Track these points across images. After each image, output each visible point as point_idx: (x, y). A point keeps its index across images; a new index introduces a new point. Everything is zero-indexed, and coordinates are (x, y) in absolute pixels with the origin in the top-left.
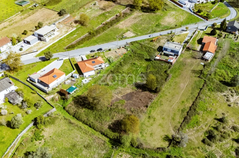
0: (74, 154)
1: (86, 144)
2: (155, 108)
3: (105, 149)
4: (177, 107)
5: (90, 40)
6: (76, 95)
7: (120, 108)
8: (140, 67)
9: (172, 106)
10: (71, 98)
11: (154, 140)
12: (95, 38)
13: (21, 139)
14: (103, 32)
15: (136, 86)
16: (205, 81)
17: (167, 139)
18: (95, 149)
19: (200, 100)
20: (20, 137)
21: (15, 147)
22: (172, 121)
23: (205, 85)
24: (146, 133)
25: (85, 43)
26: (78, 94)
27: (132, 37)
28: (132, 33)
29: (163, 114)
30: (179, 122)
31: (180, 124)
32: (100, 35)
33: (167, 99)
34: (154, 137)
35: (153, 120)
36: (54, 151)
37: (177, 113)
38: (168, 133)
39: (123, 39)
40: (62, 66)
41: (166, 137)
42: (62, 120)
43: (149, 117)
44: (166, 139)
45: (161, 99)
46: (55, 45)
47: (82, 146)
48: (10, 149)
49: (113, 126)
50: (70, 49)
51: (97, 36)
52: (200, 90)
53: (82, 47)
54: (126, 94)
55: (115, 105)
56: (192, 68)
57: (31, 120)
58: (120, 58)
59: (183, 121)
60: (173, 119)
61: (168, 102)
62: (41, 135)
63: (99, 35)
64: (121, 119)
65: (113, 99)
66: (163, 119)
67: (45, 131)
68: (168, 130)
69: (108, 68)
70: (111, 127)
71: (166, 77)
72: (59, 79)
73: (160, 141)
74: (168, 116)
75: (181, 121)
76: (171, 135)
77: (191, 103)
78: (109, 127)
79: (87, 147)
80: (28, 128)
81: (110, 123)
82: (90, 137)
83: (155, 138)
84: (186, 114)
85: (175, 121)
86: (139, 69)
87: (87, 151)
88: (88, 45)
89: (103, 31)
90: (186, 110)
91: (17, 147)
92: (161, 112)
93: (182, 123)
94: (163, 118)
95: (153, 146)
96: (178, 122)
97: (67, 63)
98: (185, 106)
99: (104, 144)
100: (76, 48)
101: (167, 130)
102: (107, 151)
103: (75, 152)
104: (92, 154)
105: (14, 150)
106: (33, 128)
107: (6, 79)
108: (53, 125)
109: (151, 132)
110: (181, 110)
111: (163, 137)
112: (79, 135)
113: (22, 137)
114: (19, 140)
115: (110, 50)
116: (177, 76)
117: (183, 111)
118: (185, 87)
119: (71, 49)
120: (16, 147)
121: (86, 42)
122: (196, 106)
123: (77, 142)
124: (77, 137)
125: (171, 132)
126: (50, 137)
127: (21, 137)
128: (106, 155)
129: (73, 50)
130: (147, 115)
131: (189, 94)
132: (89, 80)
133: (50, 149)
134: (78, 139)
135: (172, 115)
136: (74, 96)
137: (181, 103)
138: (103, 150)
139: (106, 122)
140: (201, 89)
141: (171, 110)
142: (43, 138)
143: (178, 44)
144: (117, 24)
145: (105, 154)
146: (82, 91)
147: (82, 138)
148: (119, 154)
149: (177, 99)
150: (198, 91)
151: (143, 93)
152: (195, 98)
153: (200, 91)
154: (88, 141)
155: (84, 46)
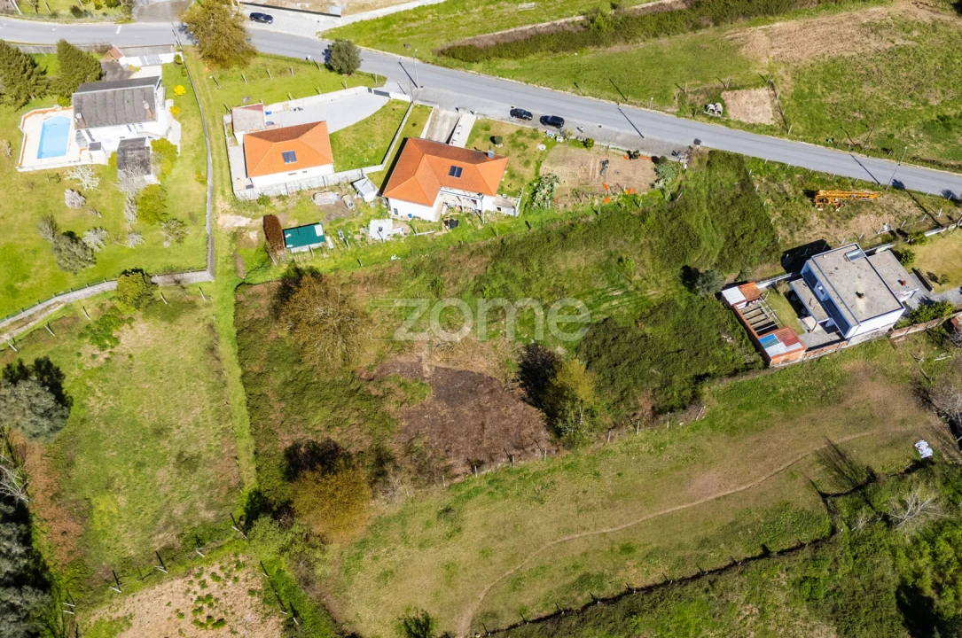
0: (138, 457)
1: (192, 450)
2: (499, 495)
3: (221, 507)
4: (584, 549)
5: (561, 53)
6: (309, 264)
7: (390, 406)
8: (631, 288)
9: (569, 531)
10: (285, 266)
11: (375, 602)
12: (589, 56)
13: (62, 310)
14: (652, 41)
15: (526, 363)
16: (834, 531)
17: (419, 631)
18: (194, 487)
19: (707, 591)
20: (59, 303)
21: (31, 324)
22: (505, 586)
23: (807, 553)
24: (375, 558)
25: (531, 57)
26: (315, 265)
27: (751, 127)
28: (768, 107)
29: (501, 539)
30: (523, 611)
31: (518, 620)
32: (626, 48)
33: (585, 492)
34: (381, 591)
35: (448, 529)
36: (105, 407)
37: (556, 573)
38: (444, 615)
39: (701, 118)
40: (366, 121)
41: (422, 620)
42: (201, 325)
43: (448, 510)
44: (413, 628)
45: (559, 477)
46: (421, 18)
47: (176, 450)
48: (12, 324)
49: (305, 455)
50: (452, 60)
51: (608, 45)
52: (759, 552)
53: (502, 73)
54: (461, 367)
55: (388, 384)
56: (847, 438)
57: (123, 269)
58: (596, 202)
59: (539, 620)
60: (516, 583)
61: (573, 506)
62: (115, 334)
63: (616, 48)
64: (352, 450)
65: (402, 359)
66: (483, 552)
67: (132, 328)
68: (455, 608)
69: (507, 222)
70: (296, 455)
71: (675, 402)
72: (299, 172)
73: (389, 617)
74: (511, 560)
75: (535, 613)
76: (448, 630)
77: (655, 578)
78: (291, 448)
79: (187, 463)
80: (97, 289)
81: (311, 437)
82: (219, 436)
83: (384, 598)
84: (582, 598)
85: (515, 595)
86: (613, 298)
87: (175, 476)
88: (532, 76)
89: (655, 36)
90: (601, 588)
91: (38, 327)
92: (506, 522)
93: (525, 622)
94: (485, 553)
95: (350, 618)
96: (517, 607)
97: (389, 119)
98: (615, 570)
99: (231, 490)
100: (480, 66)
101: (453, 604)
102: (218, 519)
103: (145, 453)
104: (176, 494)
105: (24, 333)
106: (110, 299)
107: (142, 90)
108: (165, 324)
109: (392, 567)
110: (579, 573)
111: (412, 615)
112: (198, 410)
113: (66, 307)
114: (51, 311)
115: (587, 144)
116: (732, 430)
117: (584, 580)
118: (712, 497)
119: (455, 62)
120: (34, 327)
121: (540, 58)
122: (654, 607)
123: (174, 427)
124: (188, 409)
125: (455, 619)
126: (131, 356)
127: (62, 306)
128: (204, 528)
129: (461, 72)
130: (448, 500)
131: (687, 539)
132: (395, 235)
133: (100, 394)
134: (185, 420)
135: (529, 564)
136: (299, 266)
137: (617, 547)
138: (209, 507)
139: (301, 427)
140: (766, 553)
141: (549, 544)
142: (112, 347)
143: (895, 286)
144: (755, 24)
145: (204, 524)
146: (339, 260)
147: (197, 425)
148: (241, 555)
149: (616, 524)
150: (741, 552)
151: (521, 405)
152: (696, 571)
153: (753, 558)
154: (205, 447)
155: (514, 74)
